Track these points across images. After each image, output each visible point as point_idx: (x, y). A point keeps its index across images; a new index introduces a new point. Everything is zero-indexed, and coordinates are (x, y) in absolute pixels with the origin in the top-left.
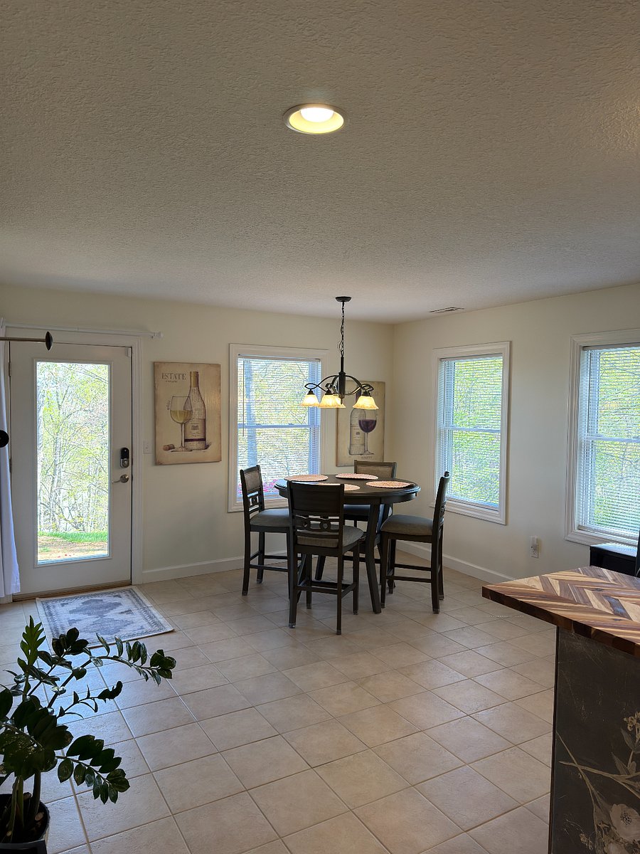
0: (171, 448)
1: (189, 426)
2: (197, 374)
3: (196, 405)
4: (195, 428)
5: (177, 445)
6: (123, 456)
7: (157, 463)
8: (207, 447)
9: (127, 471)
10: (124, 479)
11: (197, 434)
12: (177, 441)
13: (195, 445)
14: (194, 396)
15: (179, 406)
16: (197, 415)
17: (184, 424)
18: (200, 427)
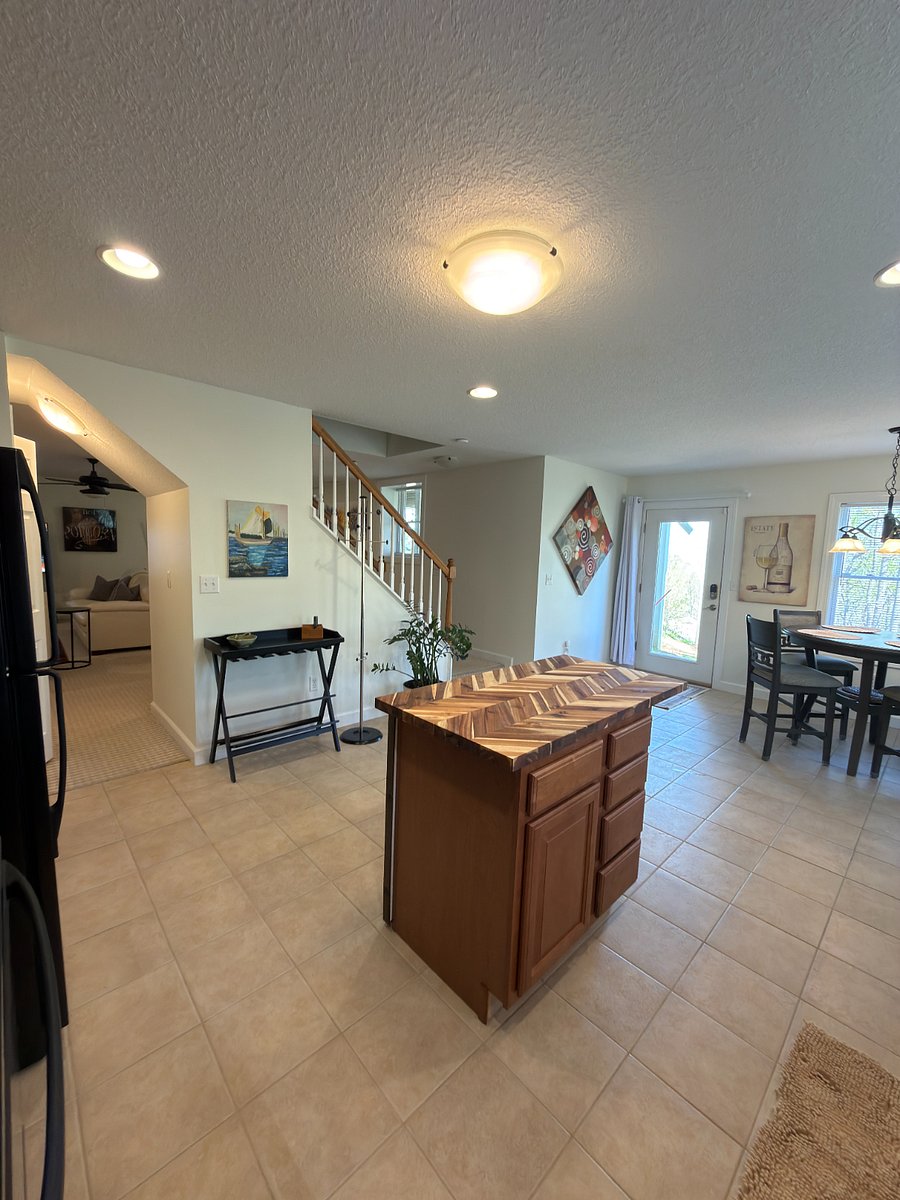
0: (753, 588)
1: (774, 571)
2: (787, 526)
3: (783, 553)
4: (779, 573)
5: (760, 586)
6: (713, 590)
7: (741, 600)
8: (790, 591)
9: (715, 602)
10: (712, 608)
11: (782, 579)
12: (760, 583)
13: (777, 588)
14: (782, 545)
15: (765, 554)
16: (783, 562)
17: (769, 569)
18: (785, 572)
